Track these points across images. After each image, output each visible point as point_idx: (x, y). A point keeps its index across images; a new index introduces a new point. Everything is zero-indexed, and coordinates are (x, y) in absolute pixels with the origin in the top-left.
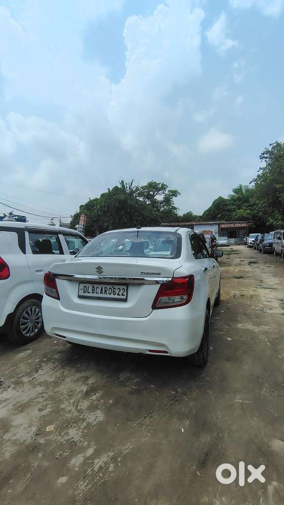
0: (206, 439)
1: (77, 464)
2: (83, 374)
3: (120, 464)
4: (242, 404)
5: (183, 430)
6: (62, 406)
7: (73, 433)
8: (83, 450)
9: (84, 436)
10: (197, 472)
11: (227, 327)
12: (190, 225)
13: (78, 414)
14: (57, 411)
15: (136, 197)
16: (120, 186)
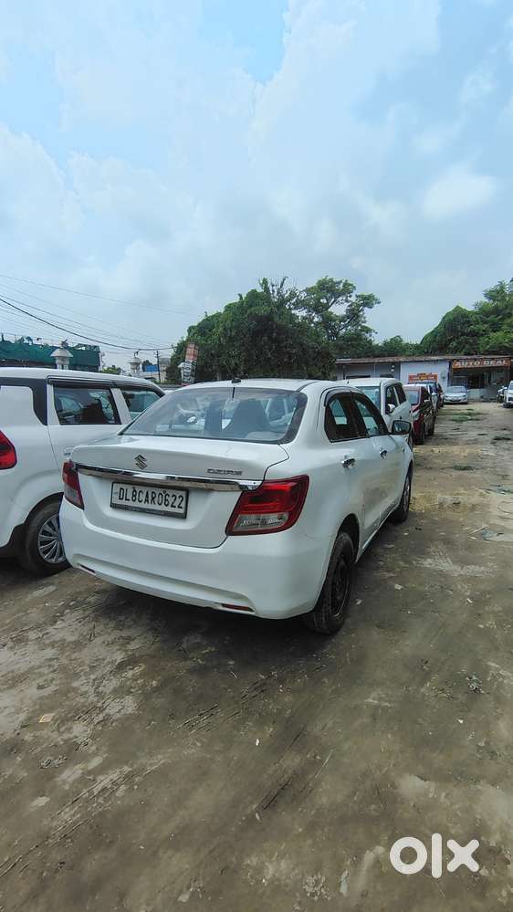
0: (292, 761)
1: (70, 780)
2: (125, 633)
3: (136, 787)
4: (376, 707)
5: (258, 741)
6: (75, 684)
7: (79, 730)
8: (86, 758)
9: (93, 737)
10: (257, 815)
11: (401, 563)
12: (393, 363)
13: (96, 699)
14: (65, 692)
15: (290, 309)
16: (260, 290)
